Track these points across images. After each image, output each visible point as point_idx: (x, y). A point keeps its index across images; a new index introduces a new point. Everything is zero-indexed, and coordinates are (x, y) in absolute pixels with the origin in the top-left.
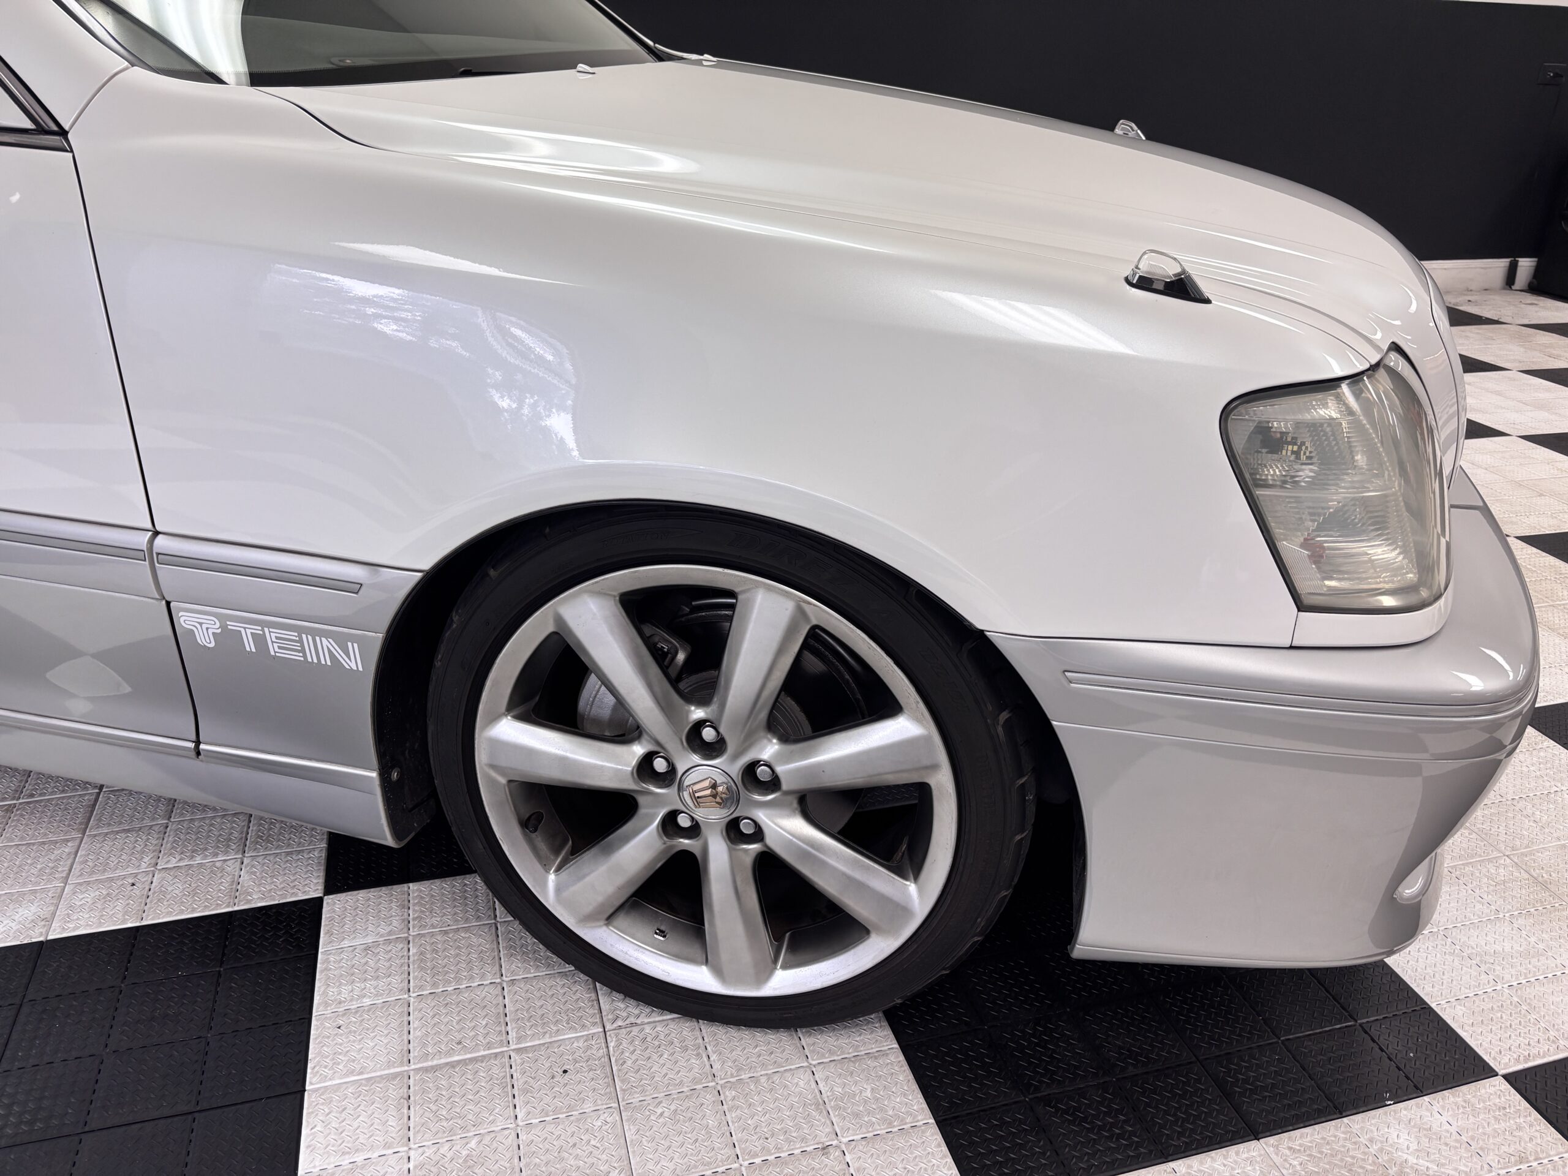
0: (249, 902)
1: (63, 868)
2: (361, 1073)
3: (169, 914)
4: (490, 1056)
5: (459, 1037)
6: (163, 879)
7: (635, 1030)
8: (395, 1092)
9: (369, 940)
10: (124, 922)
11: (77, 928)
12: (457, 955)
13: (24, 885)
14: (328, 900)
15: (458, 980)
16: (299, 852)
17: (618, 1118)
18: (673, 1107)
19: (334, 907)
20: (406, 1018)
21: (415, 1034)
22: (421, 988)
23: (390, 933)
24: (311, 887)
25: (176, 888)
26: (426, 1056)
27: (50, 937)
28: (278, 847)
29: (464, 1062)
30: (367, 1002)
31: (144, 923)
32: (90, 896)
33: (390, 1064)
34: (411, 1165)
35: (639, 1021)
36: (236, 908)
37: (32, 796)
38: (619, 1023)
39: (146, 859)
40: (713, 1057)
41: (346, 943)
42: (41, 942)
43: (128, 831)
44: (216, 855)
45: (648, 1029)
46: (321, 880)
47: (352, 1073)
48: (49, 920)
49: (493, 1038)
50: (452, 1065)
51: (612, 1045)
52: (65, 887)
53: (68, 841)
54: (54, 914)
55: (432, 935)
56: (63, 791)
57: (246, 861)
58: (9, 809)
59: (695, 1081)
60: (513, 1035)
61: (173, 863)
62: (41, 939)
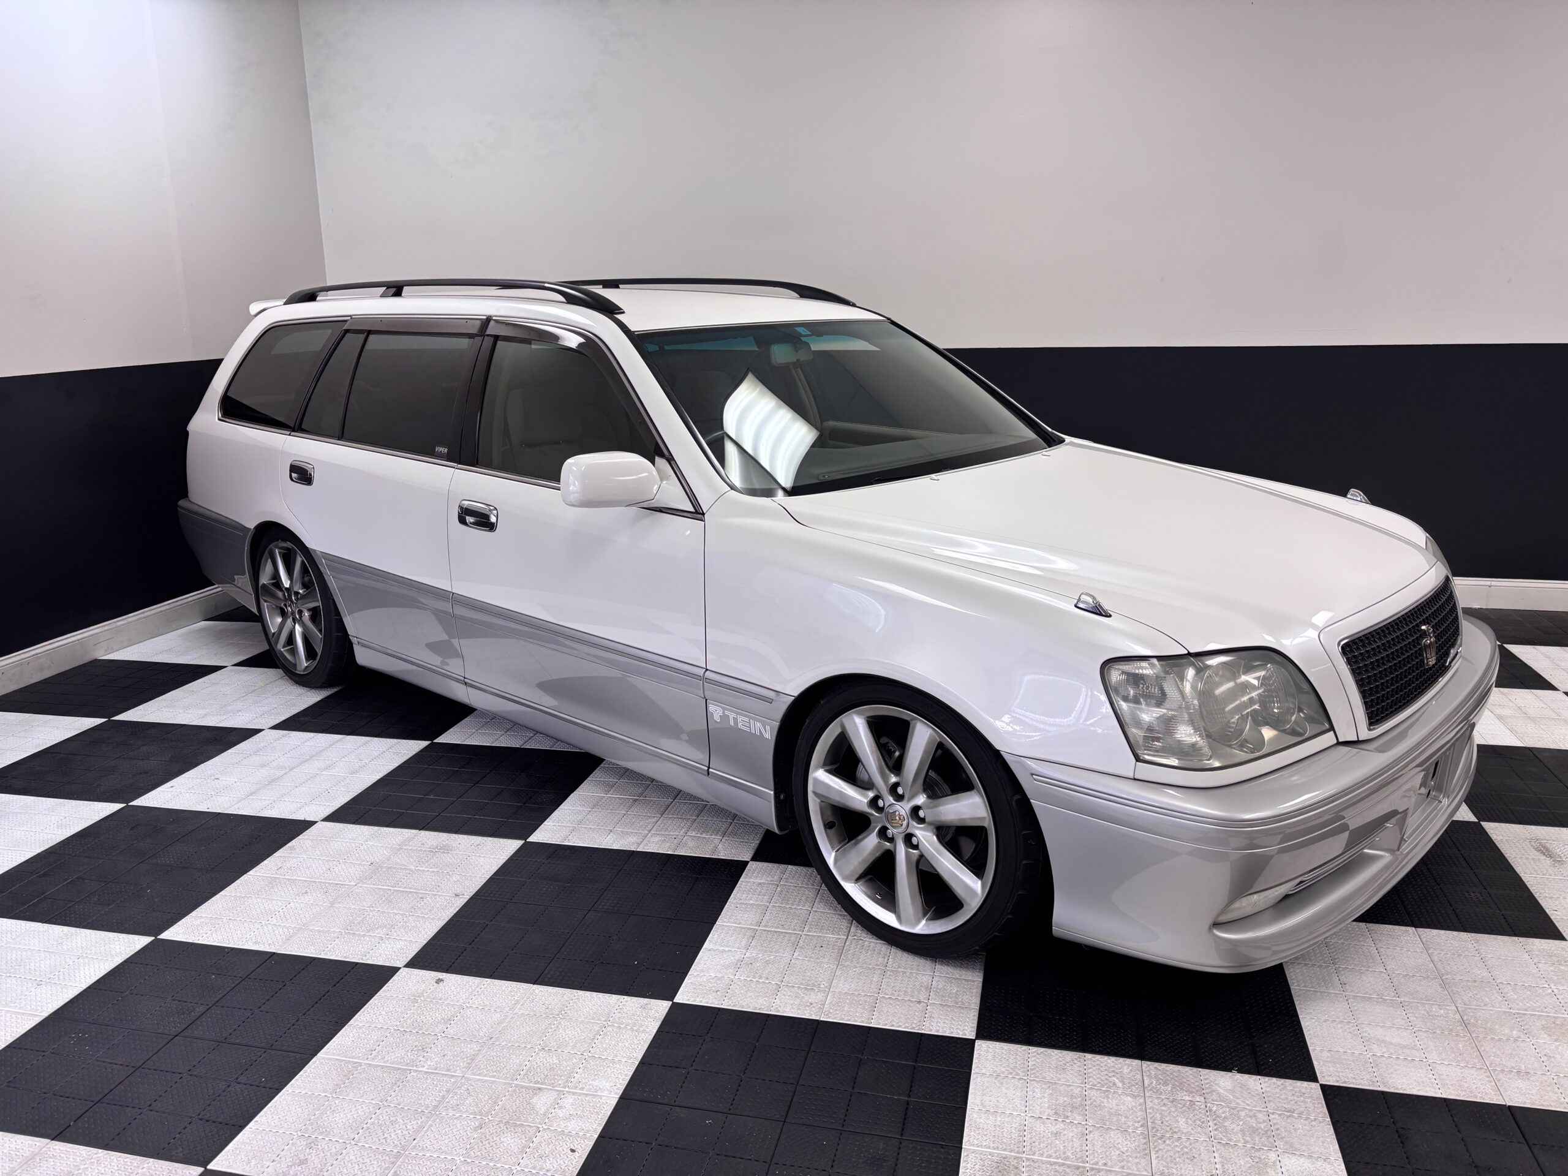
0: (718, 855)
1: (650, 826)
2: (738, 924)
3: (686, 852)
4: (793, 933)
5: (783, 923)
6: (688, 839)
7: (861, 942)
8: (749, 933)
9: (762, 881)
10: (668, 851)
11: (648, 849)
12: (797, 896)
13: (633, 829)
14: (751, 863)
15: (793, 905)
16: (746, 842)
17: (835, 967)
18: (861, 970)
19: (752, 865)
20: (764, 911)
21: (766, 918)
22: (776, 903)
23: (772, 881)
24: (746, 856)
25: (691, 843)
26: (766, 926)
27: (638, 850)
28: (738, 838)
29: (782, 932)
30: (751, 902)
31: (675, 853)
32: (657, 839)
33: (752, 924)
34: (745, 957)
35: (864, 939)
36: (713, 857)
37: (646, 797)
38: (855, 937)
39: (683, 830)
40: (890, 960)
41: (752, 880)
42: (634, 851)
43: (680, 818)
44: (712, 835)
45: (866, 943)
46: (752, 855)
47: (736, 923)
48: (639, 844)
49: (797, 928)
50: (776, 932)
51: (847, 944)
52: (648, 834)
53: (654, 817)
54: (642, 842)
55: (790, 886)
56: (658, 798)
57: (723, 840)
58: (635, 800)
59: (877, 965)
60: (806, 929)
61: (694, 834)
62: (634, 850)
